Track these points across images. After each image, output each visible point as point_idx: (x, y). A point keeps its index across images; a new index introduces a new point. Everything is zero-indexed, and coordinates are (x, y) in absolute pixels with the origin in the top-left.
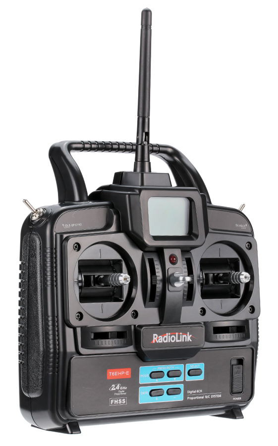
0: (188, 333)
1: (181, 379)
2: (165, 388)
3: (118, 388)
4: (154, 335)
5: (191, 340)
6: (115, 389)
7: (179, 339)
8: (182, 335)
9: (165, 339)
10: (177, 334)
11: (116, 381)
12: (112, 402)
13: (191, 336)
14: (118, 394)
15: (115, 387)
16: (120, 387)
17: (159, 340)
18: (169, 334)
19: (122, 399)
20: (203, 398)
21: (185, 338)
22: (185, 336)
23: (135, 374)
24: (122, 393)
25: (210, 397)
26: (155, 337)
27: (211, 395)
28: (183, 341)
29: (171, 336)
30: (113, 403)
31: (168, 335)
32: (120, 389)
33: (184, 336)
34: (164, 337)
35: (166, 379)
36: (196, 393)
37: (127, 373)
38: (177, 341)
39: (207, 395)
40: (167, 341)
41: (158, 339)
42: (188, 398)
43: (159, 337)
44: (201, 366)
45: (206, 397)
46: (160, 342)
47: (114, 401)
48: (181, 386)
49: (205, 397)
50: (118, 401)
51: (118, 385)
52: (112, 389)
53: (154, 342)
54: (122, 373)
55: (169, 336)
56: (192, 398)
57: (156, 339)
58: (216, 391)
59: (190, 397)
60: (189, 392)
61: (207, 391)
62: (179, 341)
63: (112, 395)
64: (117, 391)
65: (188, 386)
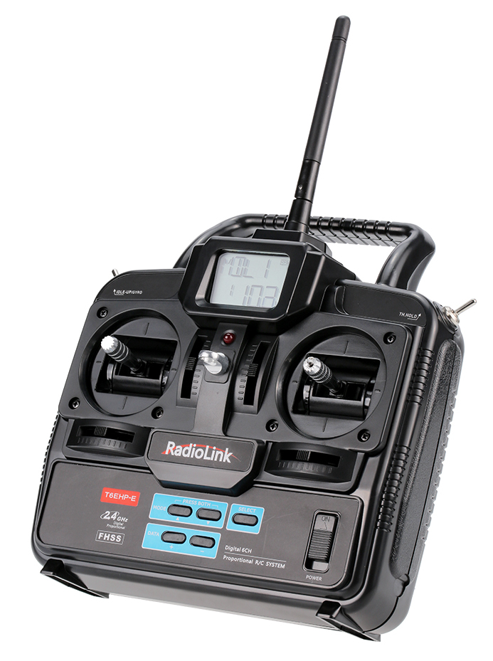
0: (227, 449)
1: (219, 525)
2: (190, 533)
3: (114, 518)
4: (170, 443)
5: (229, 461)
6: (109, 518)
7: (209, 455)
8: (216, 450)
9: (187, 452)
10: (208, 447)
11: (113, 506)
12: (100, 536)
13: (231, 454)
14: (113, 526)
15: (110, 516)
16: (117, 517)
17: (176, 452)
18: (195, 445)
19: (116, 535)
20: (250, 562)
21: (220, 455)
22: (221, 453)
23: (146, 504)
24: (118, 526)
25: (265, 564)
26: (171, 446)
27: (266, 561)
28: (216, 460)
29: (196, 448)
30: (102, 538)
31: (193, 447)
32: (116, 519)
33: (218, 453)
34: (186, 448)
35: (193, 520)
36: (241, 552)
37: (133, 498)
38: (205, 458)
39: (259, 560)
40: (188, 455)
41: (174, 450)
42: (225, 557)
43: (177, 447)
44: (259, 512)
45: (257, 562)
46: (176, 455)
47: (104, 536)
48: (217, 537)
49: (254, 562)
50: (110, 537)
51: (115, 514)
52: (105, 518)
53: (167, 453)
54: (125, 497)
55: (194, 449)
56: (232, 559)
57: (171, 449)
58: (278, 556)
59: (228, 555)
60: (227, 547)
61: (257, 553)
62: (209, 458)
63: (104, 526)
64: (111, 521)
65: (229, 537)
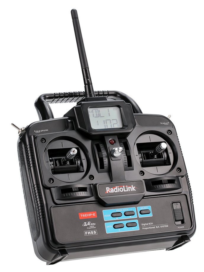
0: (132, 186)
1: (135, 216)
2: (125, 223)
3: (89, 225)
4: (107, 188)
5: (135, 190)
6: (87, 225)
7: (126, 189)
8: (128, 187)
10: (124, 186)
11: (87, 220)
13: (134, 187)
14: (90, 228)
15: (87, 224)
16: (90, 224)
17: (111, 191)
18: (118, 187)
19: (93, 231)
21: (130, 188)
22: (130, 187)
23: (101, 216)
24: (92, 227)
25: (160, 227)
27: (160, 226)
28: (129, 191)
29: (119, 188)
30: (87, 234)
31: (117, 188)
33: (129, 188)
34: (115, 189)
35: (123, 217)
36: (149, 225)
37: (94, 215)
38: (125, 191)
39: (157, 226)
40: (117, 191)
41: (110, 190)
42: (143, 228)
43: (111, 189)
44: (149, 208)
45: (156, 227)
46: (112, 192)
47: (88, 233)
48: (137, 221)
49: (155, 227)
50: (91, 233)
51: (89, 223)
52: (85, 225)
53: (107, 192)
54: (90, 215)
55: (118, 188)
56: (146, 229)
57: (109, 190)
58: (164, 223)
60: (142, 224)
61: (155, 224)
62: (126, 191)
63: (86, 229)
64: (88, 226)
65: (141, 221)
